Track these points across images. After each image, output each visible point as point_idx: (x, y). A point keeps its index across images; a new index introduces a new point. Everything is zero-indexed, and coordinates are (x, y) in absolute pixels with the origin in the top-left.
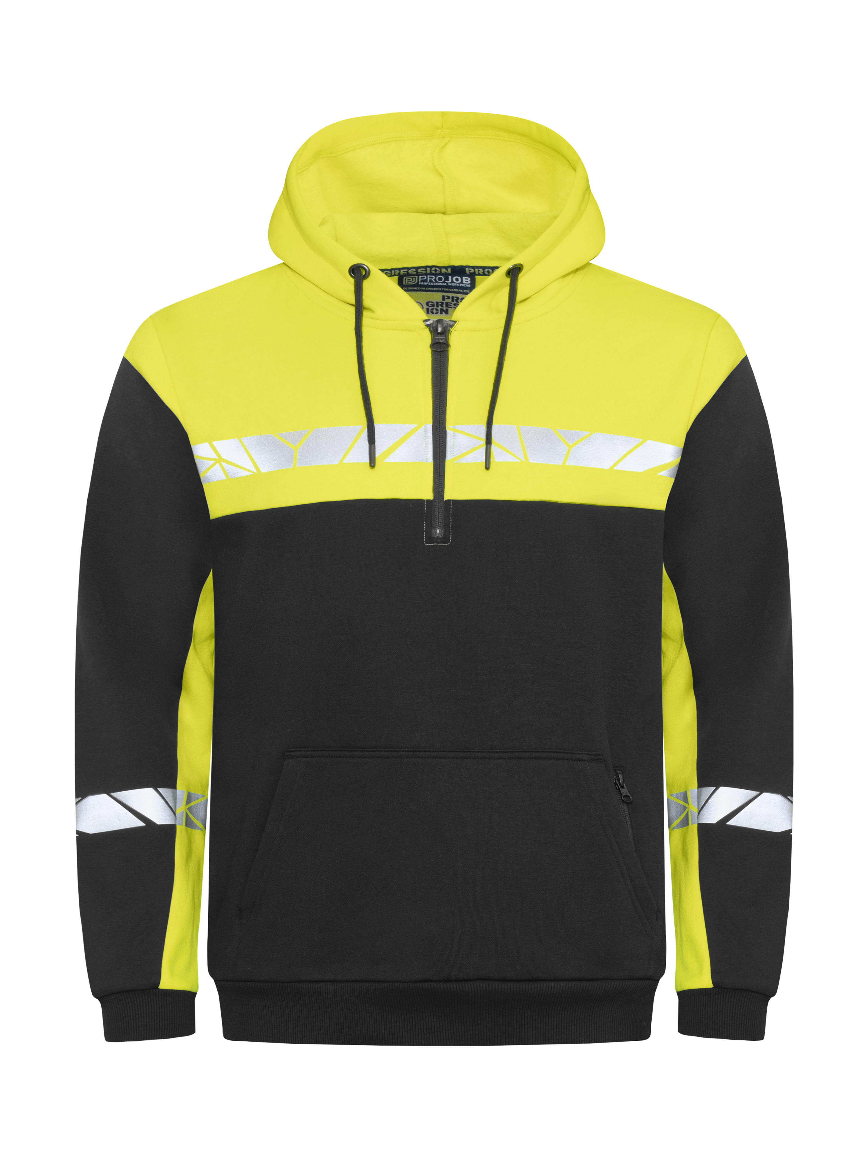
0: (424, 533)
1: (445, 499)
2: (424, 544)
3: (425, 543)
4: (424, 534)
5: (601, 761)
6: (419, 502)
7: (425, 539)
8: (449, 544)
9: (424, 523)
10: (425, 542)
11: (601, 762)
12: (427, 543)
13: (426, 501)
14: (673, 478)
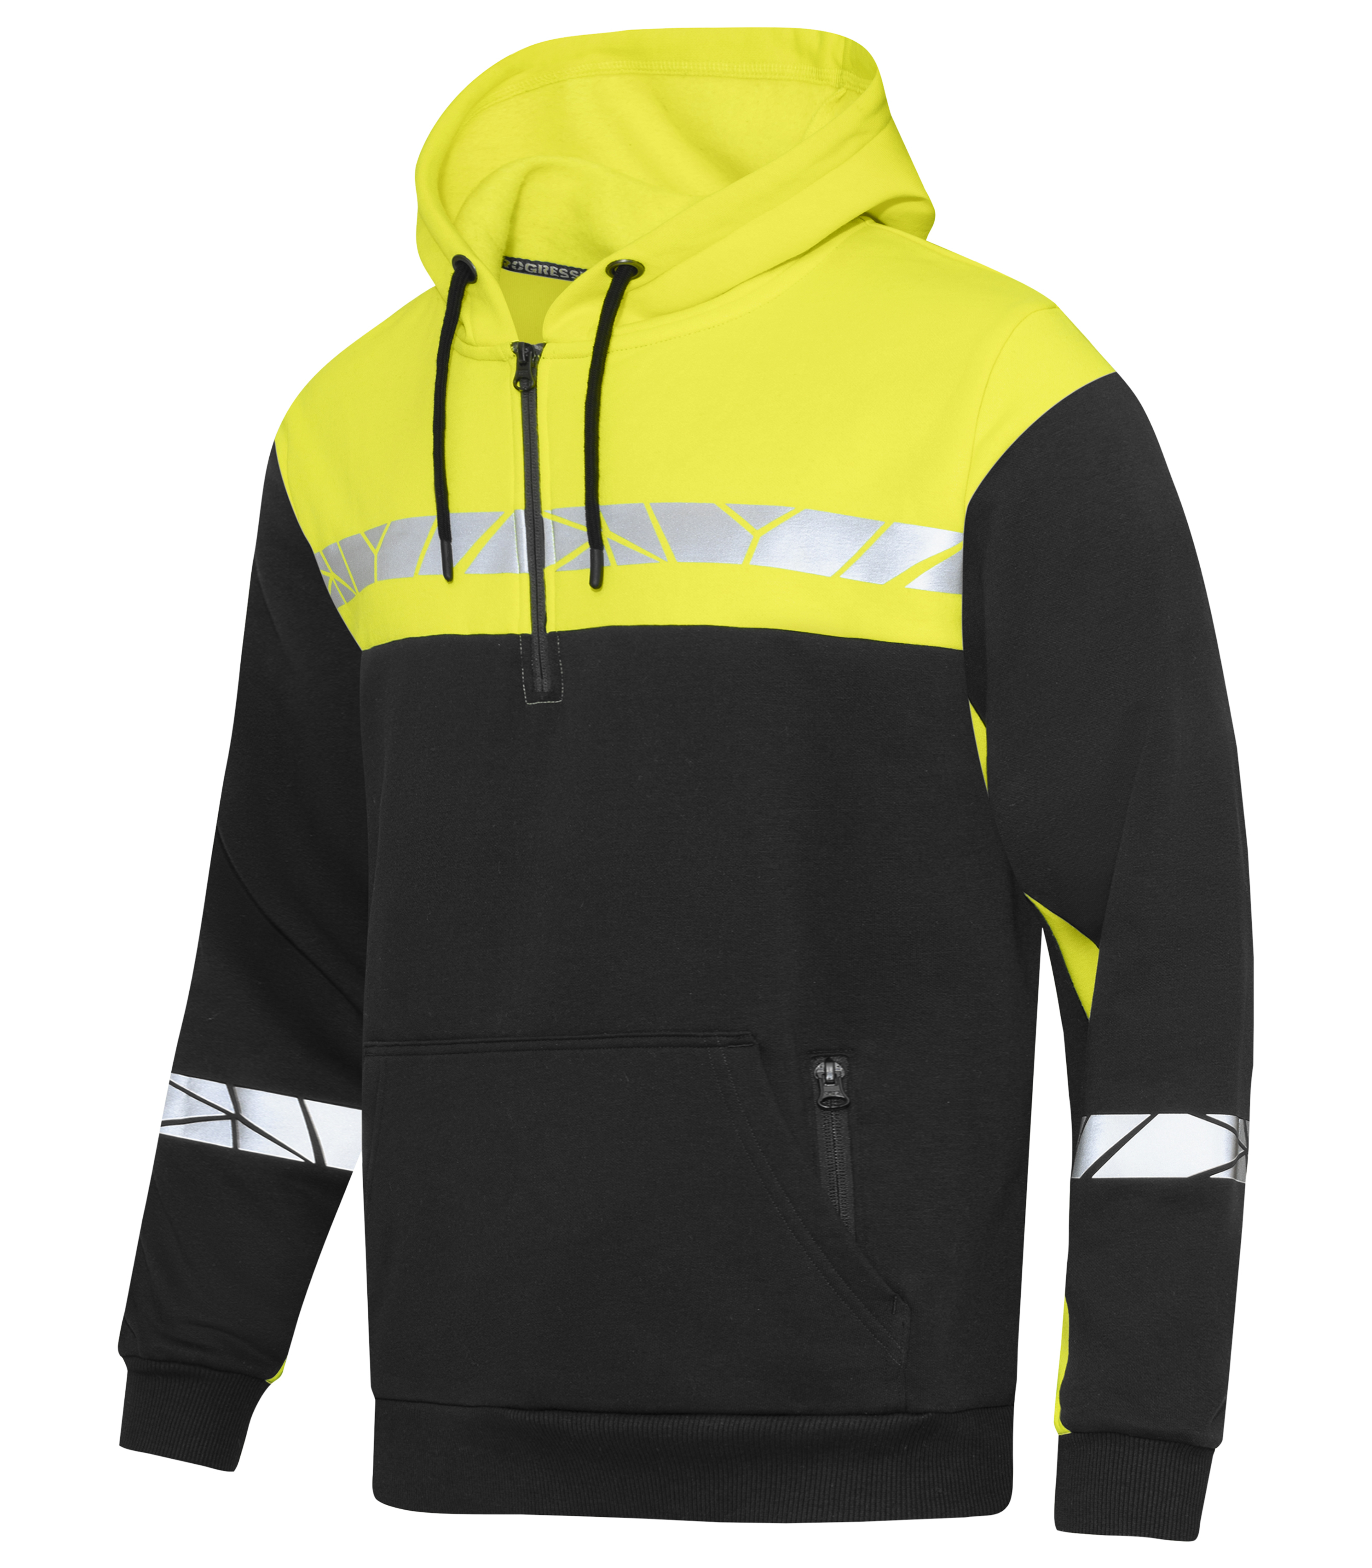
0: (524, 686)
1: (548, 631)
2: (526, 703)
3: (526, 701)
4: (523, 688)
5: (751, 1044)
6: (511, 639)
7: (527, 695)
8: (560, 701)
9: (522, 671)
10: (526, 699)
11: (751, 1046)
12: (528, 702)
13: (520, 636)
14: (960, 594)
